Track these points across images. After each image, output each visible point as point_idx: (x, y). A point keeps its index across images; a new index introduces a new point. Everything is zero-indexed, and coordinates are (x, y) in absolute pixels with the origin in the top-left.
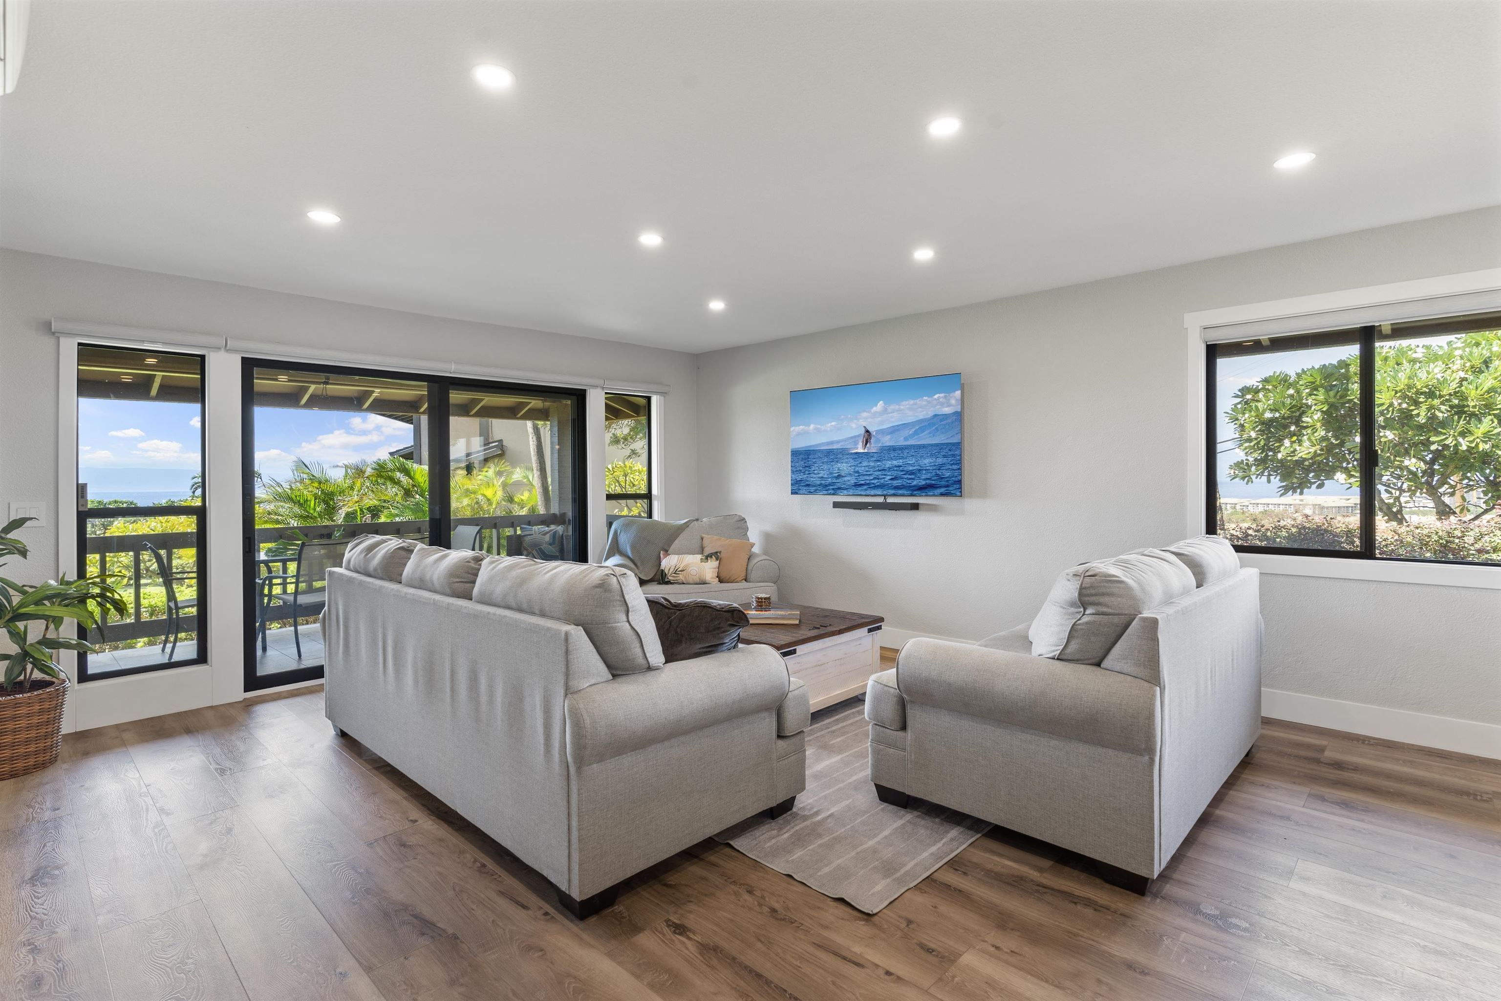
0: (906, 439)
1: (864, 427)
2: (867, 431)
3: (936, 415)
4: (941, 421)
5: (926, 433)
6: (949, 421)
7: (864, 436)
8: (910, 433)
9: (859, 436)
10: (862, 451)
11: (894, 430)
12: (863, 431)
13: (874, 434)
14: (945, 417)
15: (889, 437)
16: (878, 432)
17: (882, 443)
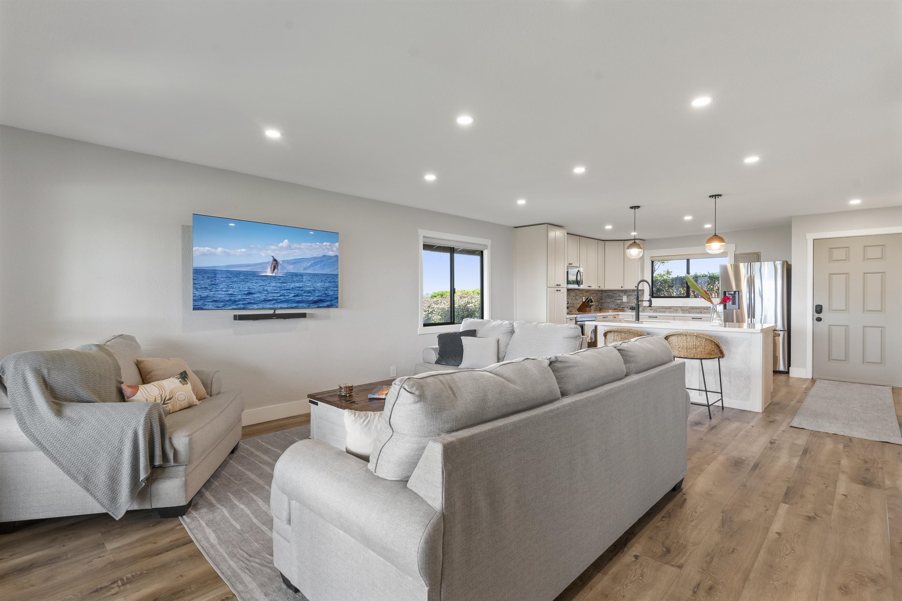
0: (305, 269)
1: (273, 257)
2: (275, 260)
3: (324, 256)
4: (328, 260)
5: (318, 266)
6: (332, 260)
7: (272, 264)
8: (308, 265)
9: (268, 263)
10: (271, 275)
11: (296, 262)
12: (271, 260)
13: (281, 262)
14: (330, 257)
15: (292, 266)
16: (284, 261)
17: (287, 270)
